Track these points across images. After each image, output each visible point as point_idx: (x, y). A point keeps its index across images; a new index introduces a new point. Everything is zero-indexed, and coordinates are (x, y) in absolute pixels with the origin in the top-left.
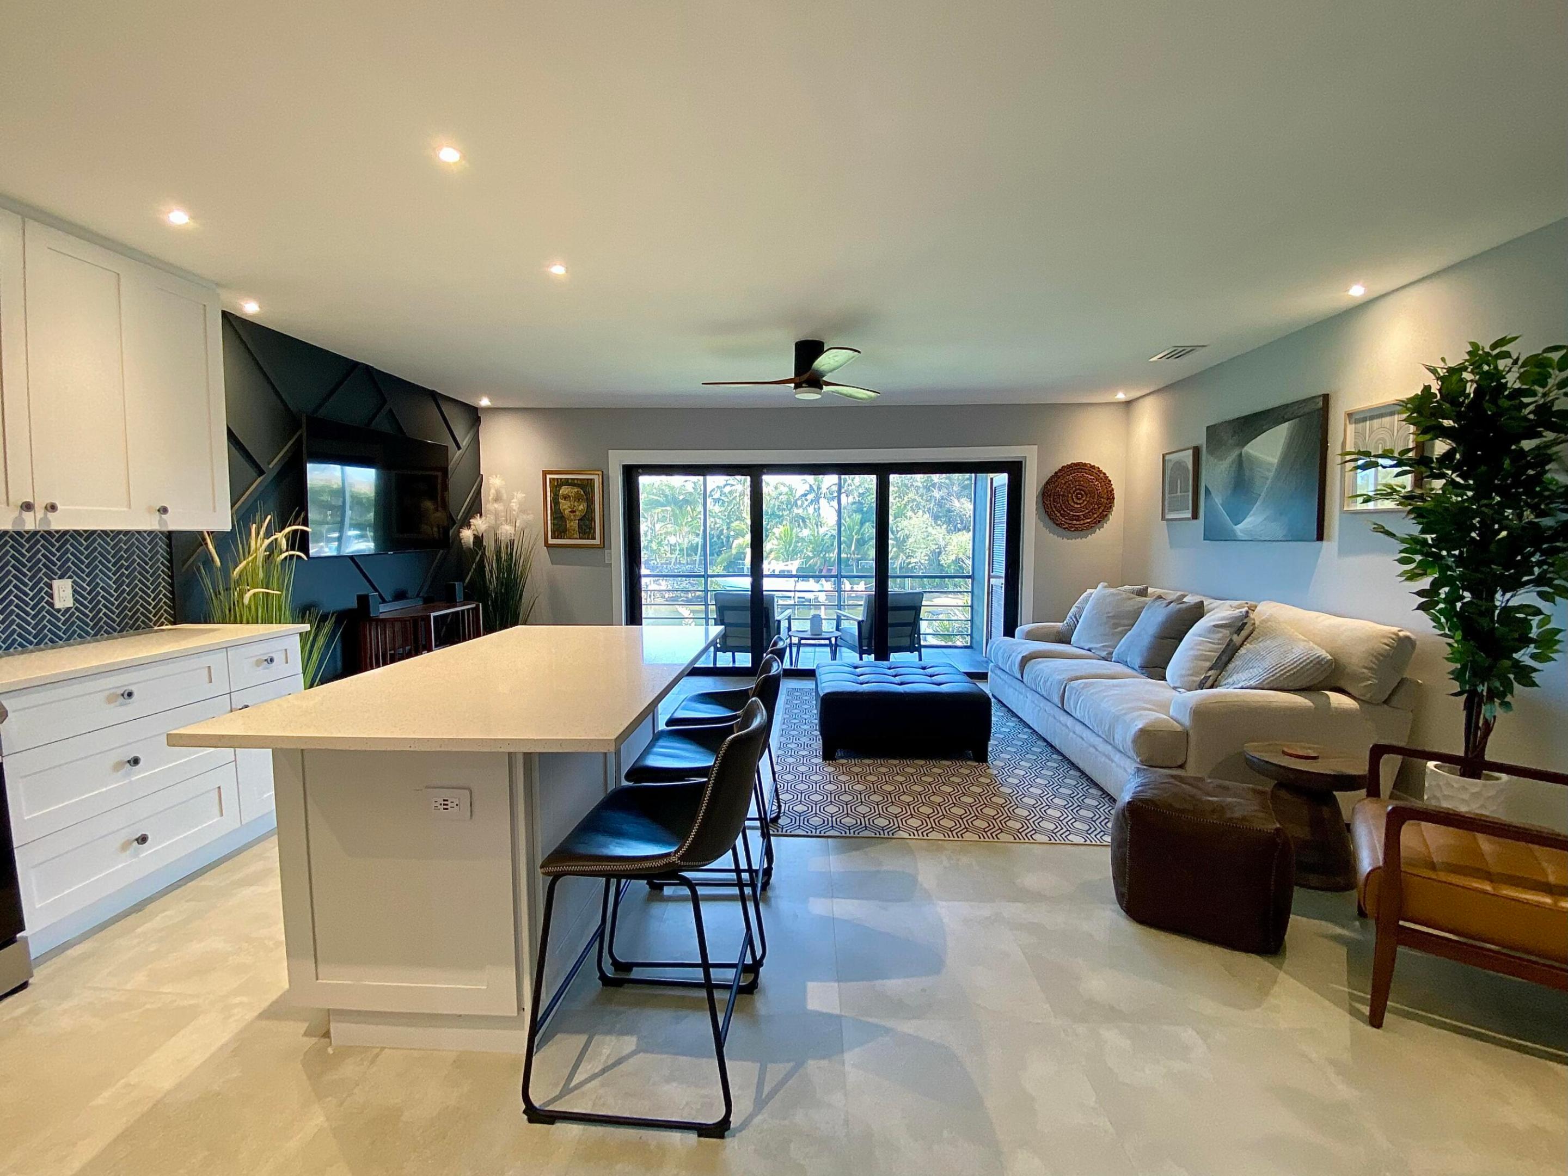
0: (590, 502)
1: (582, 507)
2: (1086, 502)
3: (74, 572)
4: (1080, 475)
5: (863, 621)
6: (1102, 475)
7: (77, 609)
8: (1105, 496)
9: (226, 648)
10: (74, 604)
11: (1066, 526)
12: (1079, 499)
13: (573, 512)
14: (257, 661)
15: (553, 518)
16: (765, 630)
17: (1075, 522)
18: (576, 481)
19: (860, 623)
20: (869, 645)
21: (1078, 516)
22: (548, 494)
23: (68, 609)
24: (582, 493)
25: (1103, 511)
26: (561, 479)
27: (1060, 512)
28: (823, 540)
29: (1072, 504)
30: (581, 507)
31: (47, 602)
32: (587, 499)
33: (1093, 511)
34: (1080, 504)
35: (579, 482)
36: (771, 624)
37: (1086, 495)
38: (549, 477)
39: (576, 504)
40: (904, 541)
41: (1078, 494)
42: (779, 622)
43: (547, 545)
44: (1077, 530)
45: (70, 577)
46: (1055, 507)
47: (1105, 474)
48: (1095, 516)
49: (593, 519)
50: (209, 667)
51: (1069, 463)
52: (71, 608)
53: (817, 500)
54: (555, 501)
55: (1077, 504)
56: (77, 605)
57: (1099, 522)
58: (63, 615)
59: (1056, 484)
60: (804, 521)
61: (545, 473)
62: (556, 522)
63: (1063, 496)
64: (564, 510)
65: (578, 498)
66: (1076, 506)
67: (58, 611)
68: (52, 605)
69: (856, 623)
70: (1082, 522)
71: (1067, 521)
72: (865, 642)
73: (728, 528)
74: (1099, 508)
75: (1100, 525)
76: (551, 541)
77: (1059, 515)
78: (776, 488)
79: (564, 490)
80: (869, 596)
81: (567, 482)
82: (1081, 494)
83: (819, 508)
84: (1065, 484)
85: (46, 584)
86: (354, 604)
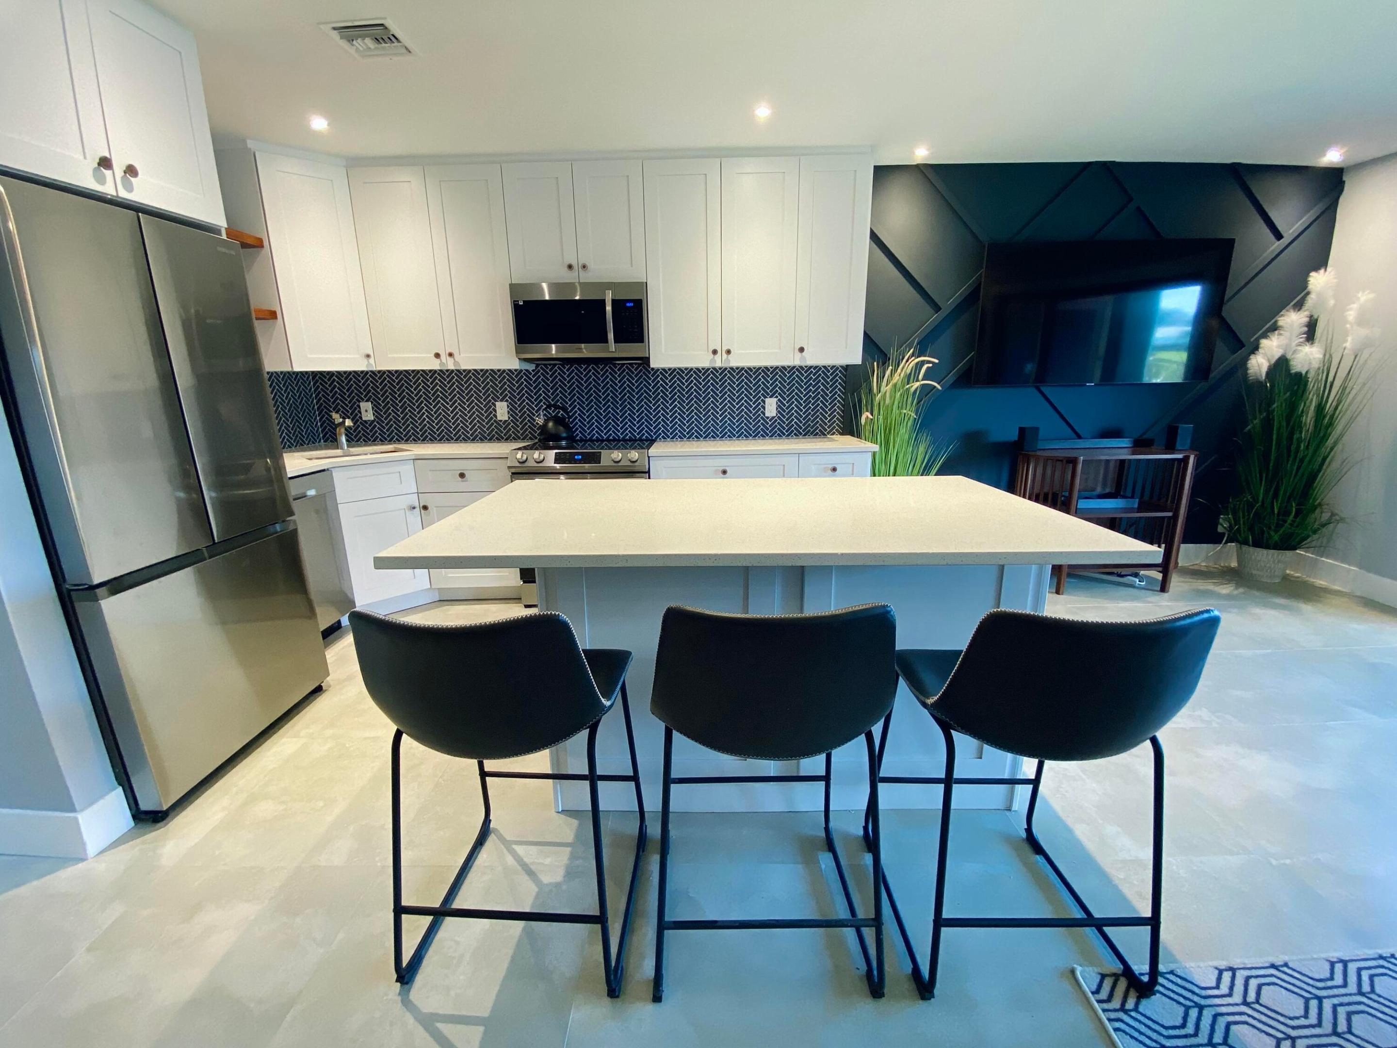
3: (779, 394)
7: (779, 418)
9: (799, 454)
10: (777, 415)
14: (824, 468)
23: (773, 417)
31: (762, 412)
45: (777, 397)
50: (784, 465)
52: (775, 417)
56: (779, 415)
58: (770, 421)
67: (768, 418)
68: (764, 414)
85: (762, 400)
86: (1014, 436)
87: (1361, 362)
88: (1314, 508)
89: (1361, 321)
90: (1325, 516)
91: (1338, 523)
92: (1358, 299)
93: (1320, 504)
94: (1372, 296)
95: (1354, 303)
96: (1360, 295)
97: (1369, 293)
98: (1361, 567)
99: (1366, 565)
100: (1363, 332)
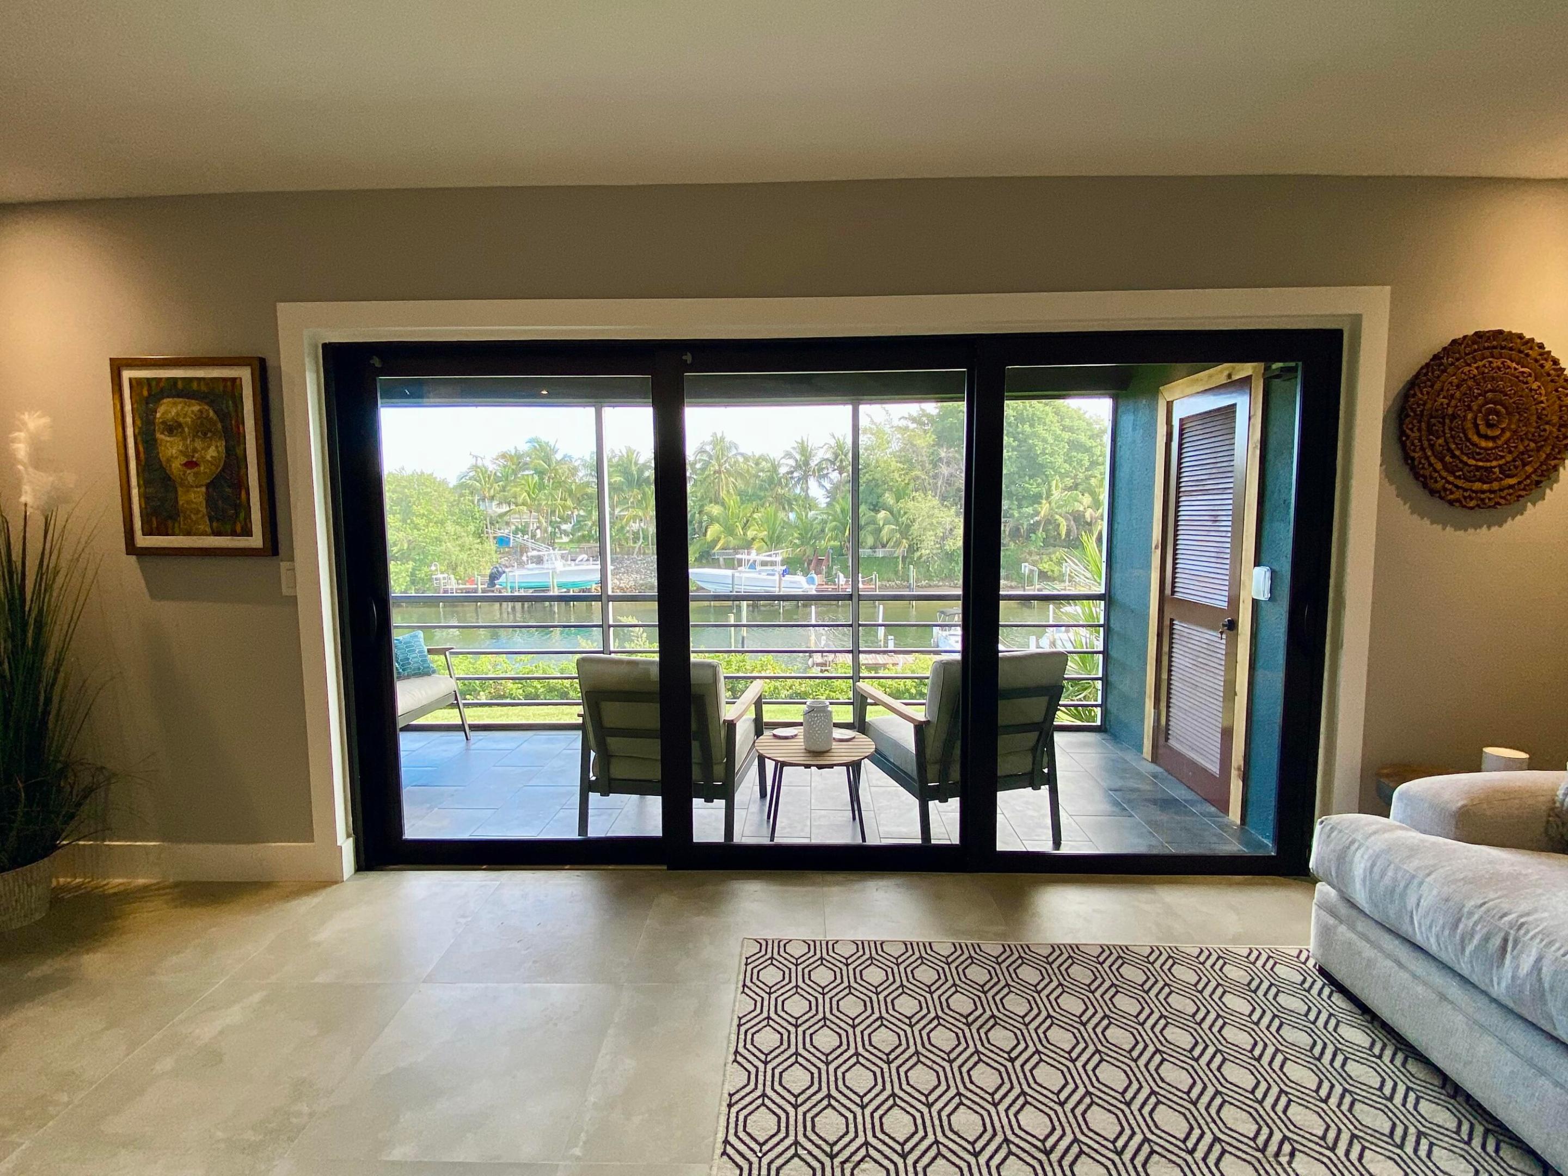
0: (233, 437)
1: (213, 452)
2: (1508, 434)
4: (1498, 363)
5: (928, 723)
6: (1548, 365)
8: (1555, 419)
11: (1458, 494)
12: (1489, 425)
13: (191, 464)
15: (145, 483)
16: (695, 745)
17: (1477, 486)
18: (195, 385)
19: (920, 729)
20: (943, 775)
21: (1486, 469)
22: (129, 420)
24: (211, 413)
25: (1548, 456)
26: (159, 380)
27: (1442, 460)
28: (812, 525)
29: (1475, 439)
30: (211, 453)
32: (225, 429)
33: (1522, 459)
34: (1493, 439)
35: (203, 388)
36: (712, 734)
37: (1509, 413)
38: (127, 374)
39: (198, 444)
40: (908, 527)
41: (1490, 411)
42: (731, 726)
43: (131, 548)
44: (1482, 505)
46: (1432, 446)
47: (1556, 362)
48: (1529, 469)
49: (241, 485)
51: (1471, 332)
53: (805, 478)
54: (147, 439)
55: (1486, 437)
57: (1538, 483)
59: (1438, 386)
60: (790, 504)
61: (117, 366)
62: (150, 490)
63: (1454, 417)
64: (168, 460)
65: (202, 430)
66: (1483, 444)
69: (910, 728)
70: (1495, 485)
71: (1460, 483)
72: (932, 770)
73: (700, 513)
74: (1539, 449)
75: (1535, 492)
76: (142, 541)
77: (1439, 466)
78: (757, 464)
79: (168, 409)
80: (946, 666)
81: (175, 389)
82: (1497, 413)
83: (808, 488)
84: (1458, 387)
87: (60, 524)
88: (62, 774)
89: (39, 460)
90: (86, 779)
91: (109, 784)
92: (24, 424)
93: (66, 765)
94: (45, 421)
95: (20, 431)
96: (26, 417)
97: (39, 417)
98: (164, 837)
99: (172, 834)
100: (46, 480)
